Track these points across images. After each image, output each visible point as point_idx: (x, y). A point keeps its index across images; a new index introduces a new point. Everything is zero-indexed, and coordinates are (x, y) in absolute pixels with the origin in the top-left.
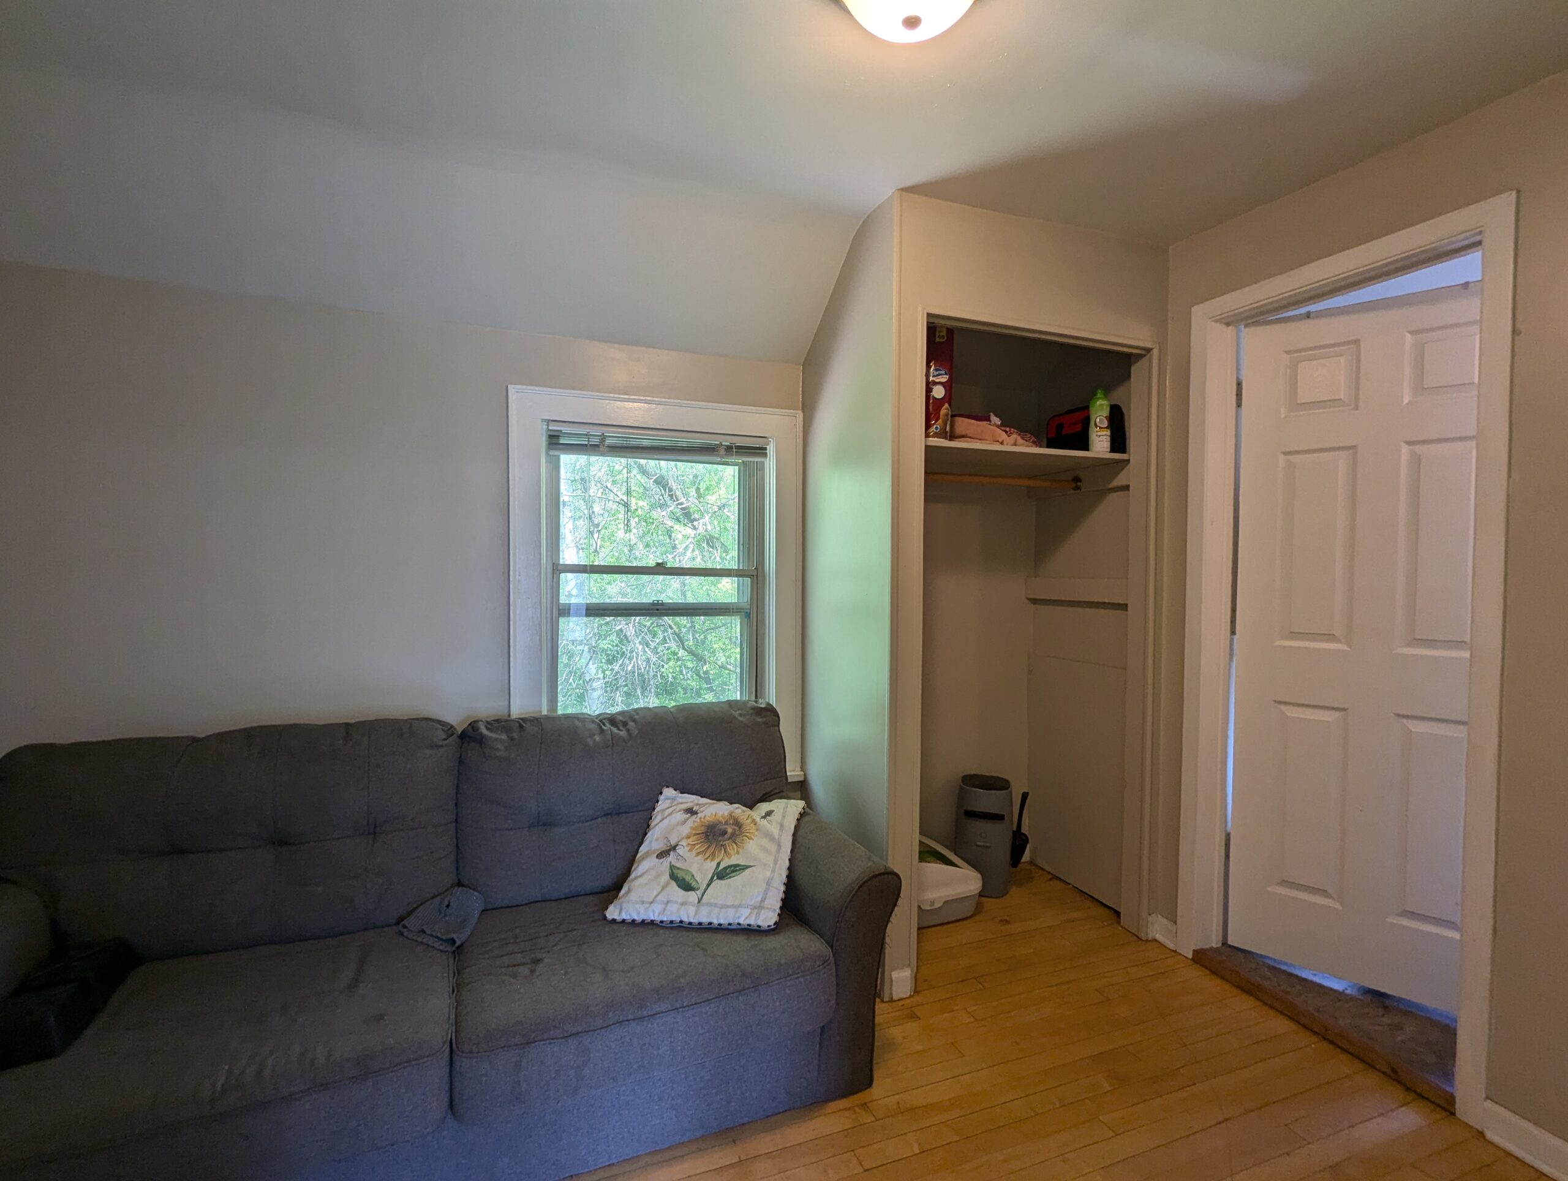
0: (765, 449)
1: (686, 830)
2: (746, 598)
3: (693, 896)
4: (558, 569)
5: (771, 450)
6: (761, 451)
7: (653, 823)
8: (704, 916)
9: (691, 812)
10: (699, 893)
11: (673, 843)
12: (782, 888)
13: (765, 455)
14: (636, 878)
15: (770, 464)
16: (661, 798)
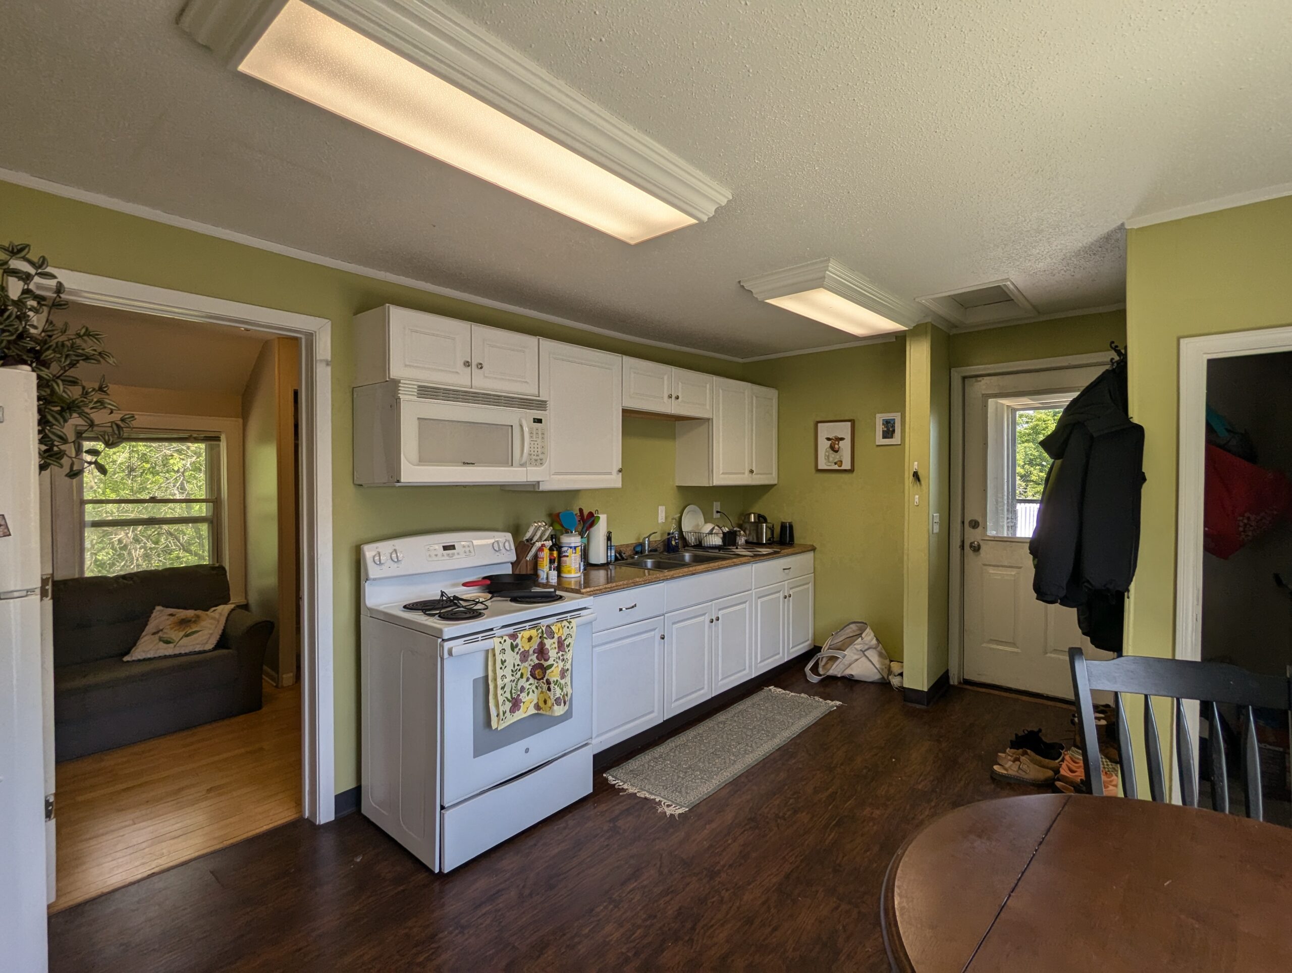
0: (220, 437)
1: (169, 622)
2: (210, 514)
3: (172, 645)
4: (83, 502)
5: (223, 437)
6: (217, 439)
7: (149, 623)
8: (177, 652)
9: (172, 615)
10: (175, 644)
11: (161, 628)
12: (218, 637)
13: (220, 440)
14: (140, 644)
15: (223, 445)
16: (155, 611)
